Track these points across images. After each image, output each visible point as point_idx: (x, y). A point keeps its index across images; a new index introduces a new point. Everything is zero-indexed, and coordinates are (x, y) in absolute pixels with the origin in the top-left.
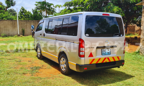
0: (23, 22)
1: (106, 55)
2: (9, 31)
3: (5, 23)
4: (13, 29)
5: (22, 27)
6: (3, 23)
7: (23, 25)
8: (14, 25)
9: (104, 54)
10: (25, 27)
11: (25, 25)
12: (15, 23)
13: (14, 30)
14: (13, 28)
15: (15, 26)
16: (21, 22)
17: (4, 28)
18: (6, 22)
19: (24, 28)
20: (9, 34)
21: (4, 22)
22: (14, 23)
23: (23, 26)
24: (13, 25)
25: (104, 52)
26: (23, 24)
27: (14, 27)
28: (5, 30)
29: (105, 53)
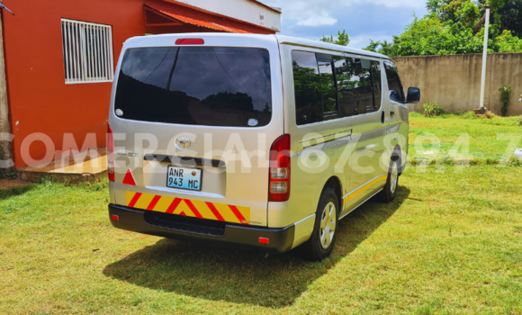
0: (508, 60)
1: (180, 187)
2: (453, 94)
3: (444, 65)
4: (469, 88)
5: (503, 80)
6: (437, 67)
7: (507, 73)
8: (473, 72)
9: (173, 185)
10: (517, 78)
11: (517, 72)
12: (476, 65)
13: (472, 91)
14: (470, 83)
15: (475, 78)
16: (501, 60)
17: (440, 82)
18: (447, 62)
19: (510, 82)
20: (452, 105)
21: (442, 62)
22: (473, 67)
23: (507, 78)
24: (470, 72)
25: (174, 178)
26: (508, 67)
27: (473, 80)
28: (440, 91)
29: (178, 181)
